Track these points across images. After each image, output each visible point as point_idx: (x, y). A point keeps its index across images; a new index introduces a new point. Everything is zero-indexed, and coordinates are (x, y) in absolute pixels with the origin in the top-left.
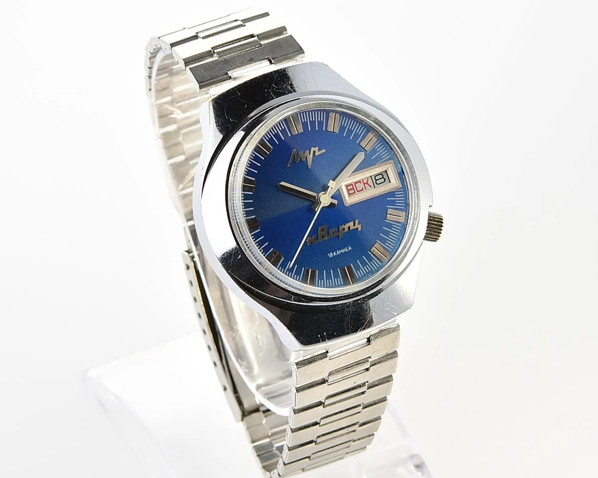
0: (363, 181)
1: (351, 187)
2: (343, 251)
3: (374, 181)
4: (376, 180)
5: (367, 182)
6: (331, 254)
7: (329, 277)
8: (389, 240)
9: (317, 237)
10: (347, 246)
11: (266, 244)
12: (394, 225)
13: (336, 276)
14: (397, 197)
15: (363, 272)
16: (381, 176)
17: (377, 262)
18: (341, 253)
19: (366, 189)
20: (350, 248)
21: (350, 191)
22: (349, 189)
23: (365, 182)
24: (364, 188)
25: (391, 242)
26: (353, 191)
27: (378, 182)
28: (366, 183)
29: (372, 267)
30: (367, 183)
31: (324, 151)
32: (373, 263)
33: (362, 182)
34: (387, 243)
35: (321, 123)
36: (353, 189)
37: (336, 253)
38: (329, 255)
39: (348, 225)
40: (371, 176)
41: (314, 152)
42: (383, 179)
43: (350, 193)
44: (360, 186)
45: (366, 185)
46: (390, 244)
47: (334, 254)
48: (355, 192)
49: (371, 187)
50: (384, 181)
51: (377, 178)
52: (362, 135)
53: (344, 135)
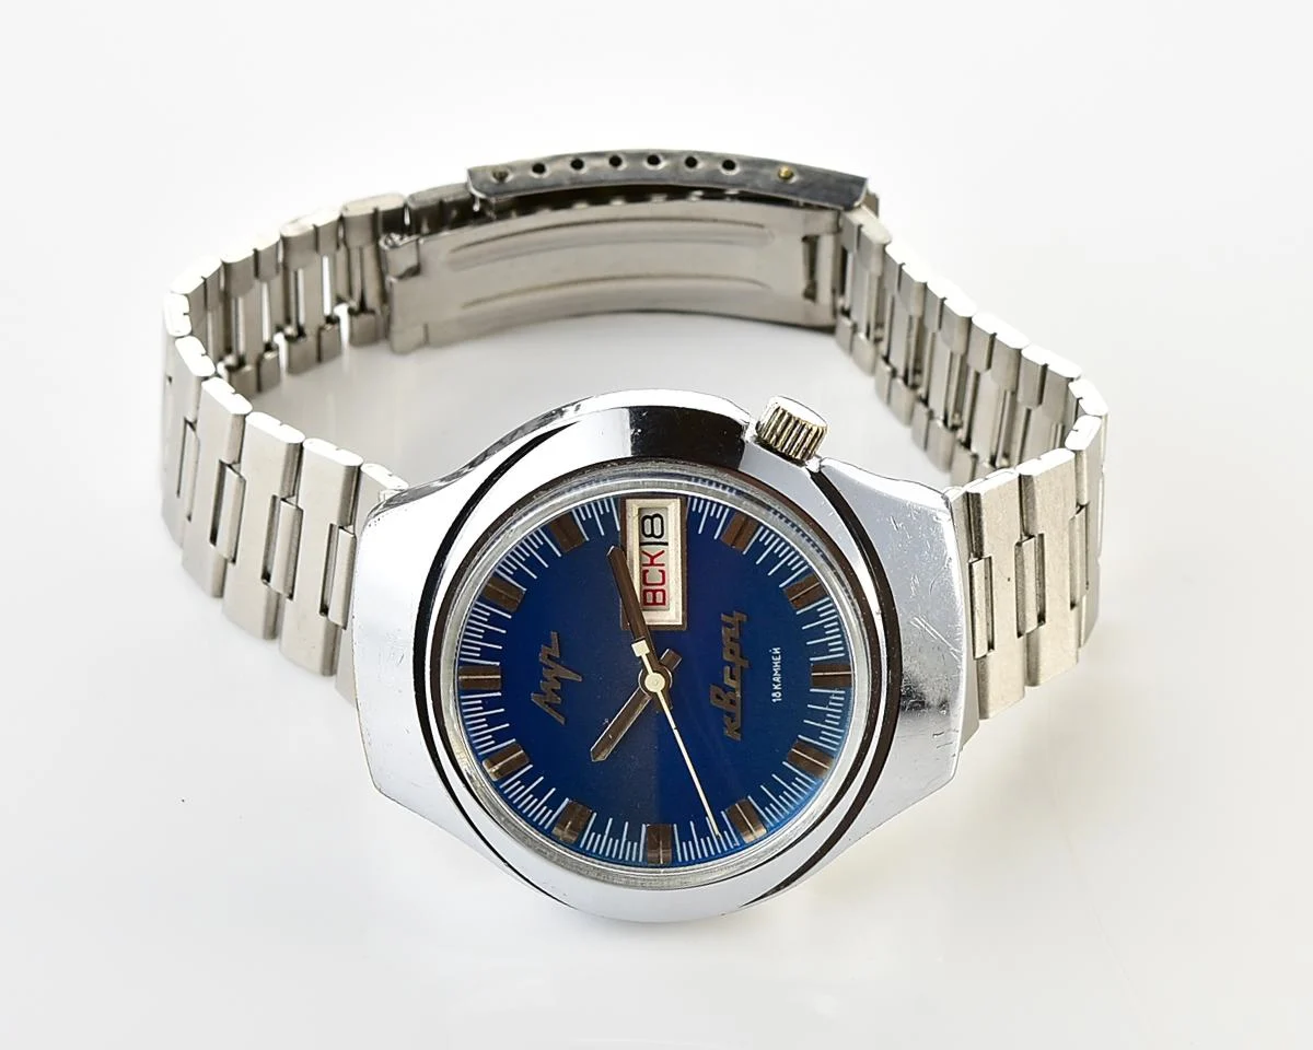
0: (644, 565)
1: (650, 595)
2: (777, 667)
3: (652, 539)
4: (652, 535)
5: (649, 555)
6: (774, 695)
7: (821, 716)
8: (789, 560)
9: (729, 714)
10: (771, 655)
12: (760, 535)
13: (824, 700)
14: (703, 511)
15: (836, 640)
17: (824, 604)
18: (779, 672)
19: (663, 565)
20: (776, 651)
23: (649, 562)
24: (661, 568)
25: (793, 557)
26: (659, 594)
27: (658, 533)
28: (652, 561)
29: (830, 618)
30: (652, 558)
31: (554, 635)
32: (822, 612)
33: (646, 568)
36: (654, 592)
37: (776, 683)
38: (774, 700)
39: (727, 641)
40: (641, 544)
41: (549, 657)
42: (655, 519)
43: (661, 601)
44: (654, 575)
45: (656, 561)
46: (796, 563)
47: (776, 687)
48: (663, 591)
49: (663, 552)
50: (659, 520)
51: (648, 532)
52: (547, 539)
53: (535, 577)
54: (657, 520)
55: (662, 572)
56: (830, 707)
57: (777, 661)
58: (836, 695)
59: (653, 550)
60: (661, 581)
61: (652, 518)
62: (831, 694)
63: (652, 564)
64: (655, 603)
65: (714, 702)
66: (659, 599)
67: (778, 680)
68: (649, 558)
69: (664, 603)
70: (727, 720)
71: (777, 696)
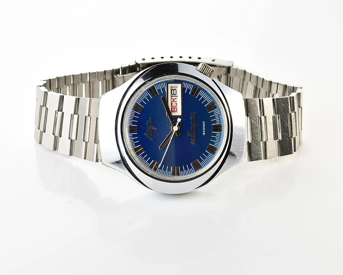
0: (172, 101)
7: (214, 139)
9: (192, 138)
11: (187, 166)
13: (215, 135)
14: (186, 87)
15: (218, 119)
17: (215, 110)
18: (205, 128)
19: (176, 101)
20: (204, 122)
25: (207, 99)
27: (175, 94)
29: (217, 114)
31: (150, 118)
32: (215, 112)
34: (208, 101)
36: (174, 108)
39: (192, 119)
40: (171, 96)
41: (149, 124)
44: (174, 104)
48: (176, 108)
49: (176, 98)
51: (173, 93)
52: (149, 94)
53: (146, 104)
54: (175, 90)
55: (176, 103)
56: (217, 136)
57: (204, 125)
58: (218, 133)
59: (174, 98)
60: (176, 106)
61: (174, 90)
62: (217, 133)
63: (174, 101)
64: (174, 111)
65: (189, 135)
66: (175, 110)
67: (204, 130)
69: (176, 111)
70: (192, 139)
71: (204, 134)
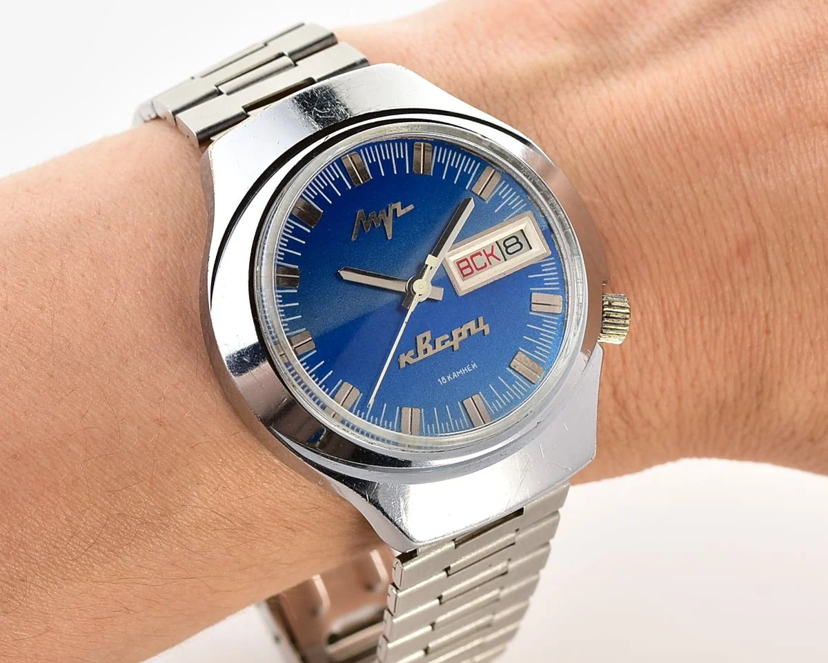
0: (484, 251)
1: (465, 264)
2: (461, 372)
3: (504, 249)
4: (507, 248)
5: (492, 252)
6: (443, 378)
7: (444, 418)
8: (540, 346)
9: (416, 352)
10: (470, 363)
11: (330, 373)
12: (546, 319)
13: (456, 415)
14: (545, 272)
15: (502, 404)
16: (514, 240)
17: (522, 384)
18: (460, 375)
19: (491, 264)
21: (463, 271)
22: (461, 267)
23: (488, 253)
24: (488, 263)
25: (544, 348)
26: (469, 270)
27: (510, 250)
28: (489, 255)
29: (515, 394)
30: (492, 254)
31: (411, 207)
32: (518, 387)
33: (483, 253)
34: (538, 350)
35: (400, 162)
36: (469, 266)
37: (452, 376)
38: (439, 380)
39: (465, 327)
40: (497, 242)
41: (395, 210)
42: (518, 245)
43: (465, 274)
44: (480, 261)
45: (490, 258)
46: (541, 351)
47: (449, 377)
48: (472, 272)
49: (499, 260)
50: (520, 247)
51: (508, 244)
52: (473, 174)
53: (444, 178)
55: (486, 265)
56: (453, 421)
58: (463, 422)
59: (497, 252)
60: (478, 267)
61: (518, 242)
62: (462, 418)
63: (487, 256)
64: (461, 270)
65: (420, 338)
67: (455, 376)
68: (490, 252)
69: (464, 276)
70: (411, 353)
